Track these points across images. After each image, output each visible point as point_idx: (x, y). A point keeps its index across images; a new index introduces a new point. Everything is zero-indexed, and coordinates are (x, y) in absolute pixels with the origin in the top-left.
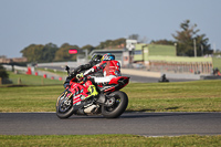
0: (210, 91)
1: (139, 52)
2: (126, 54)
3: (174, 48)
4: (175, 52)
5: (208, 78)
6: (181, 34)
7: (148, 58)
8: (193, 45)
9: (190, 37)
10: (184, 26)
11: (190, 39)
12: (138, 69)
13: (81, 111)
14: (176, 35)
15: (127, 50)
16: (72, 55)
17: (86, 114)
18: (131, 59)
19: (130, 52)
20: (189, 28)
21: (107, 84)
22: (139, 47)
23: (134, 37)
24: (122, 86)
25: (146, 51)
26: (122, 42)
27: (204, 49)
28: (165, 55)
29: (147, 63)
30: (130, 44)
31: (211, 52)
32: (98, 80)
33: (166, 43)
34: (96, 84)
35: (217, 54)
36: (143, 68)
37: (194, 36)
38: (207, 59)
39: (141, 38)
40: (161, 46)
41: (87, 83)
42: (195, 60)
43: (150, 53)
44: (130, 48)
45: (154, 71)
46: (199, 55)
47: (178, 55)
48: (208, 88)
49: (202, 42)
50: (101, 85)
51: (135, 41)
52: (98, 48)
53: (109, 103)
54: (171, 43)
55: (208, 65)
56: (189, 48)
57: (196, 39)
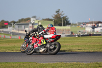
0: (69, 42)
2: (31, 25)
3: (53, 22)
5: (69, 36)
6: (56, 16)
8: (61, 21)
9: (60, 17)
10: (58, 12)
11: (60, 18)
13: (38, 51)
14: (54, 16)
15: (31, 23)
16: (5, 26)
17: (40, 53)
18: (33, 27)
19: (33, 24)
20: (60, 13)
21: (50, 38)
22: (36, 22)
23: (34, 17)
24: (57, 39)
26: (29, 19)
27: (66, 23)
30: (32, 20)
31: (70, 24)
32: (46, 36)
33: (49, 20)
34: (45, 39)
35: (73, 25)
37: (62, 17)
38: (68, 27)
39: (37, 18)
41: (41, 38)
42: (62, 28)
44: (32, 22)
46: (64, 25)
48: (69, 40)
49: (65, 20)
50: (48, 39)
51: (34, 19)
52: (17, 22)
53: (52, 48)
54: (51, 20)
55: (68, 30)
56: (60, 22)
57: (63, 18)
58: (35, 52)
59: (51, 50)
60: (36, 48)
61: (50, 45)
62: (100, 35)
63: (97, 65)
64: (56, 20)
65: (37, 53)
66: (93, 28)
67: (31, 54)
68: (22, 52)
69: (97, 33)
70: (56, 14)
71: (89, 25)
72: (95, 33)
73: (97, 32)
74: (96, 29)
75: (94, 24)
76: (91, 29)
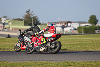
1: (7, 23)
2: (2, 25)
3: (23, 22)
4: (24, 24)
6: (27, 16)
7: (12, 26)
10: (28, 12)
11: (30, 18)
12: (7, 31)
13: (38, 51)
14: (24, 16)
17: (40, 52)
18: (4, 27)
19: (4, 24)
20: (30, 13)
22: (7, 22)
23: (5, 17)
25: (11, 23)
28: (19, 25)
29: (11, 29)
30: (3, 20)
31: (40, 24)
33: (19, 19)
35: (43, 25)
36: (9, 31)
37: (32, 17)
39: (8, 18)
40: (17, 21)
41: (41, 37)
43: (13, 24)
45: (14, 32)
47: (25, 25)
49: (36, 19)
50: (48, 38)
53: (53, 47)
54: (22, 20)
56: (30, 22)
57: (34, 18)
58: (35, 51)
59: (51, 49)
60: (37, 47)
61: (51, 45)
62: (70, 34)
63: (67, 64)
64: (26, 19)
65: (37, 52)
66: (63, 27)
67: (31, 53)
68: (17, 51)
69: (67, 33)
70: (27, 14)
71: (59, 25)
72: (65, 33)
73: (67, 31)
74: (65, 29)
75: (64, 24)
76: (61, 28)
